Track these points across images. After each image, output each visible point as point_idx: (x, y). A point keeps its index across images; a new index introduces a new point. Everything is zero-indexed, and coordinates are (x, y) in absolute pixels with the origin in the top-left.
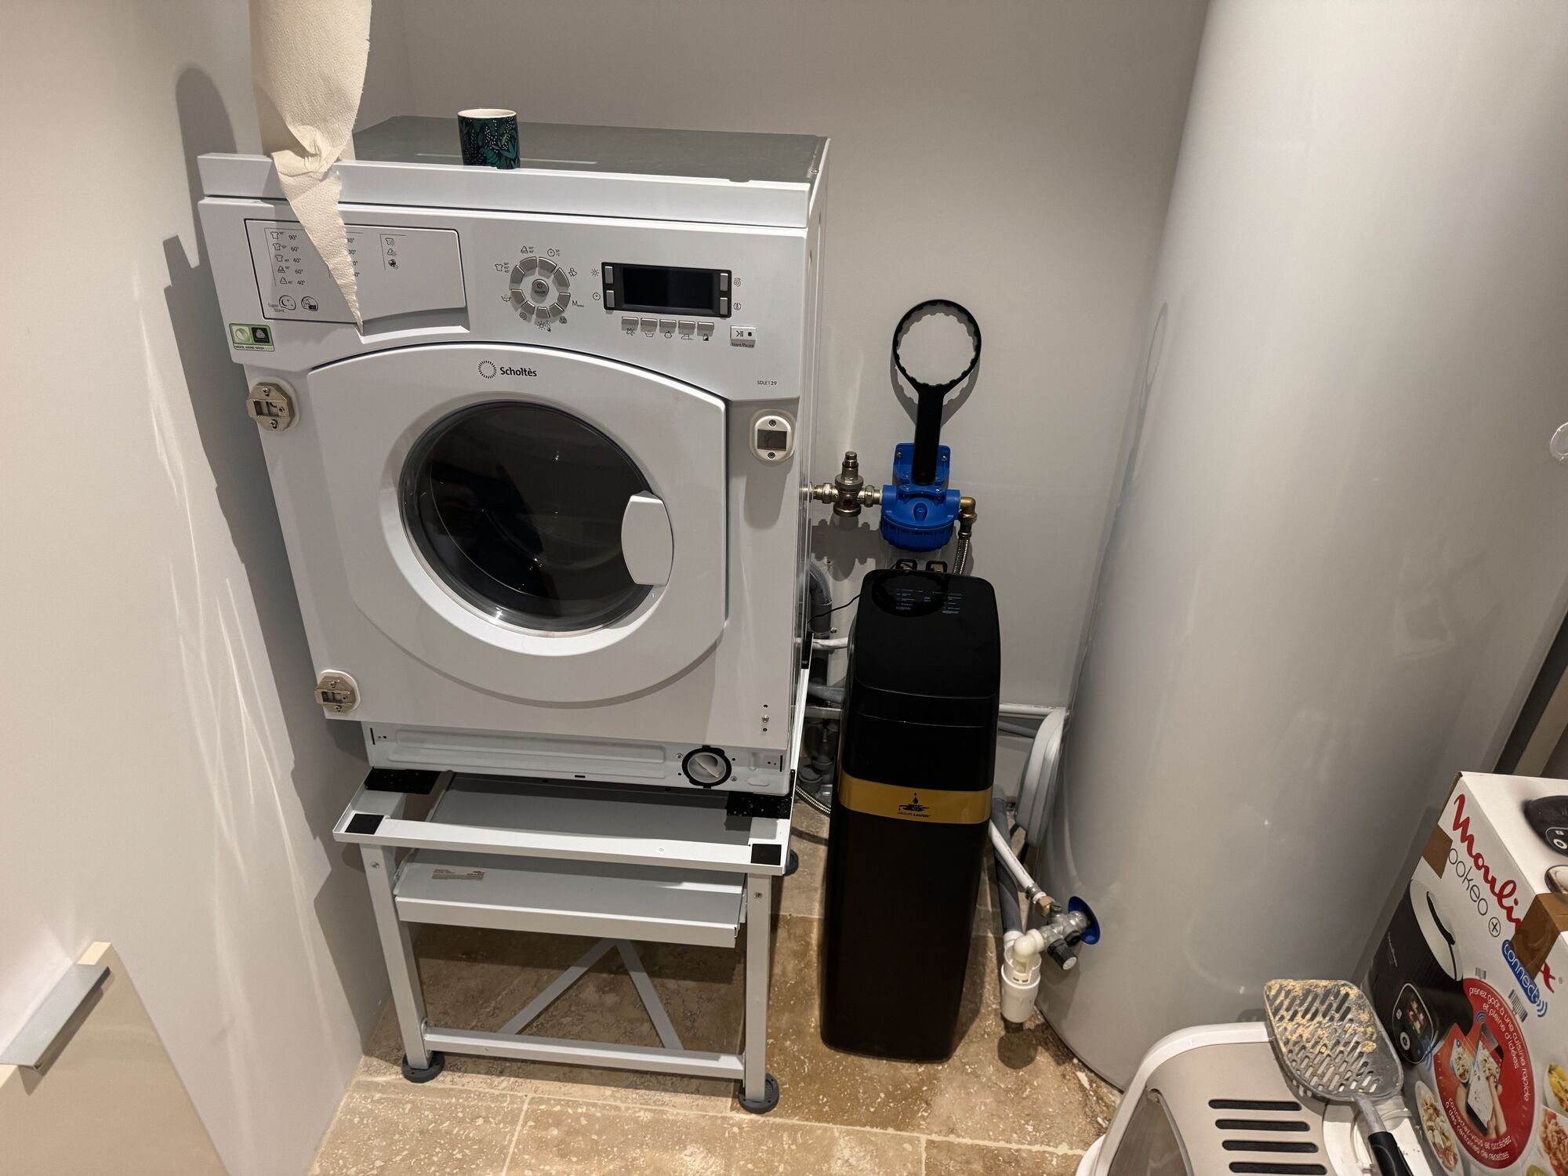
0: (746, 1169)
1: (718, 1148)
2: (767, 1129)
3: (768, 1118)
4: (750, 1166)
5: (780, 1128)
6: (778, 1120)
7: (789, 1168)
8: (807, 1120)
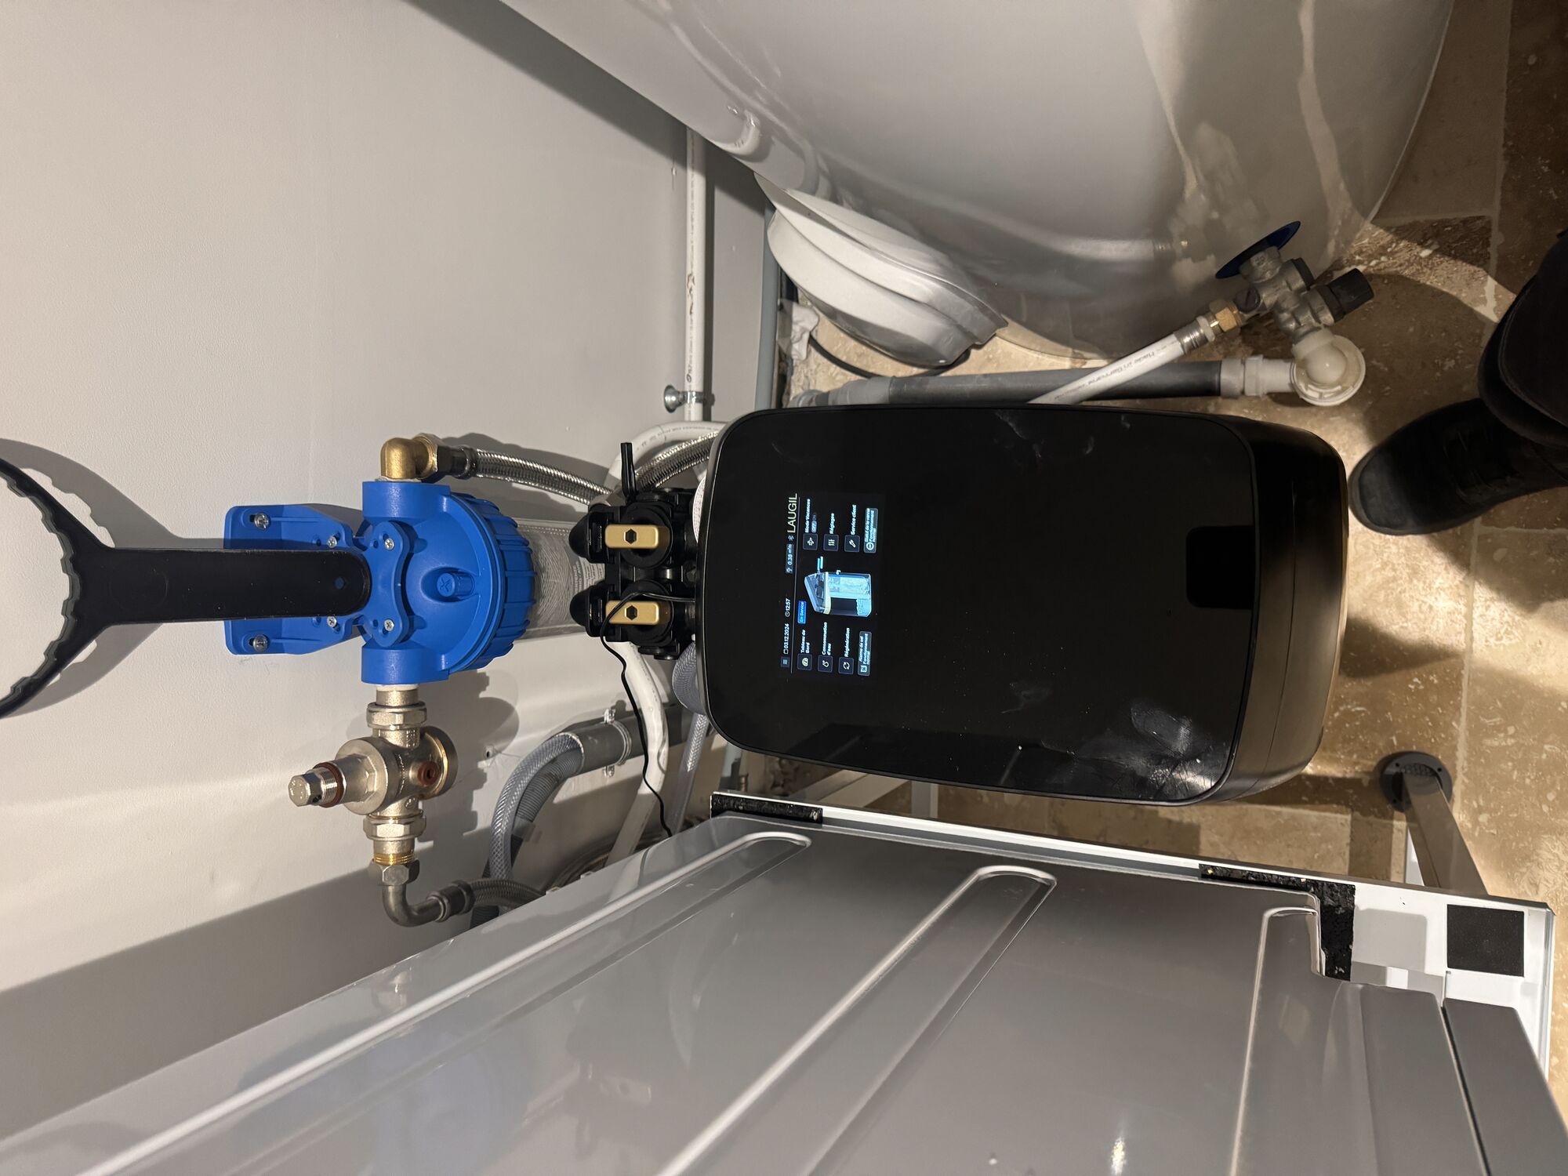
0: (1557, 802)
1: (1521, 845)
2: (1480, 770)
3: (1459, 768)
4: (1551, 797)
5: (1475, 752)
6: (1461, 753)
7: (1551, 738)
8: (1458, 708)
